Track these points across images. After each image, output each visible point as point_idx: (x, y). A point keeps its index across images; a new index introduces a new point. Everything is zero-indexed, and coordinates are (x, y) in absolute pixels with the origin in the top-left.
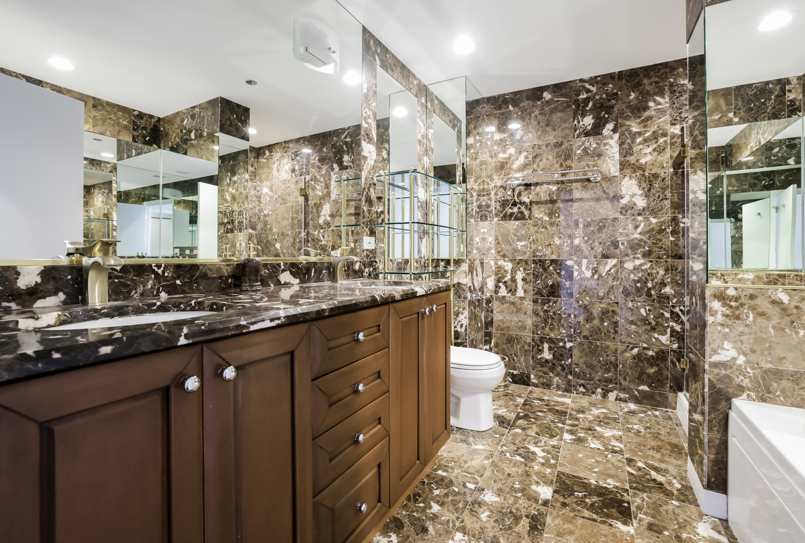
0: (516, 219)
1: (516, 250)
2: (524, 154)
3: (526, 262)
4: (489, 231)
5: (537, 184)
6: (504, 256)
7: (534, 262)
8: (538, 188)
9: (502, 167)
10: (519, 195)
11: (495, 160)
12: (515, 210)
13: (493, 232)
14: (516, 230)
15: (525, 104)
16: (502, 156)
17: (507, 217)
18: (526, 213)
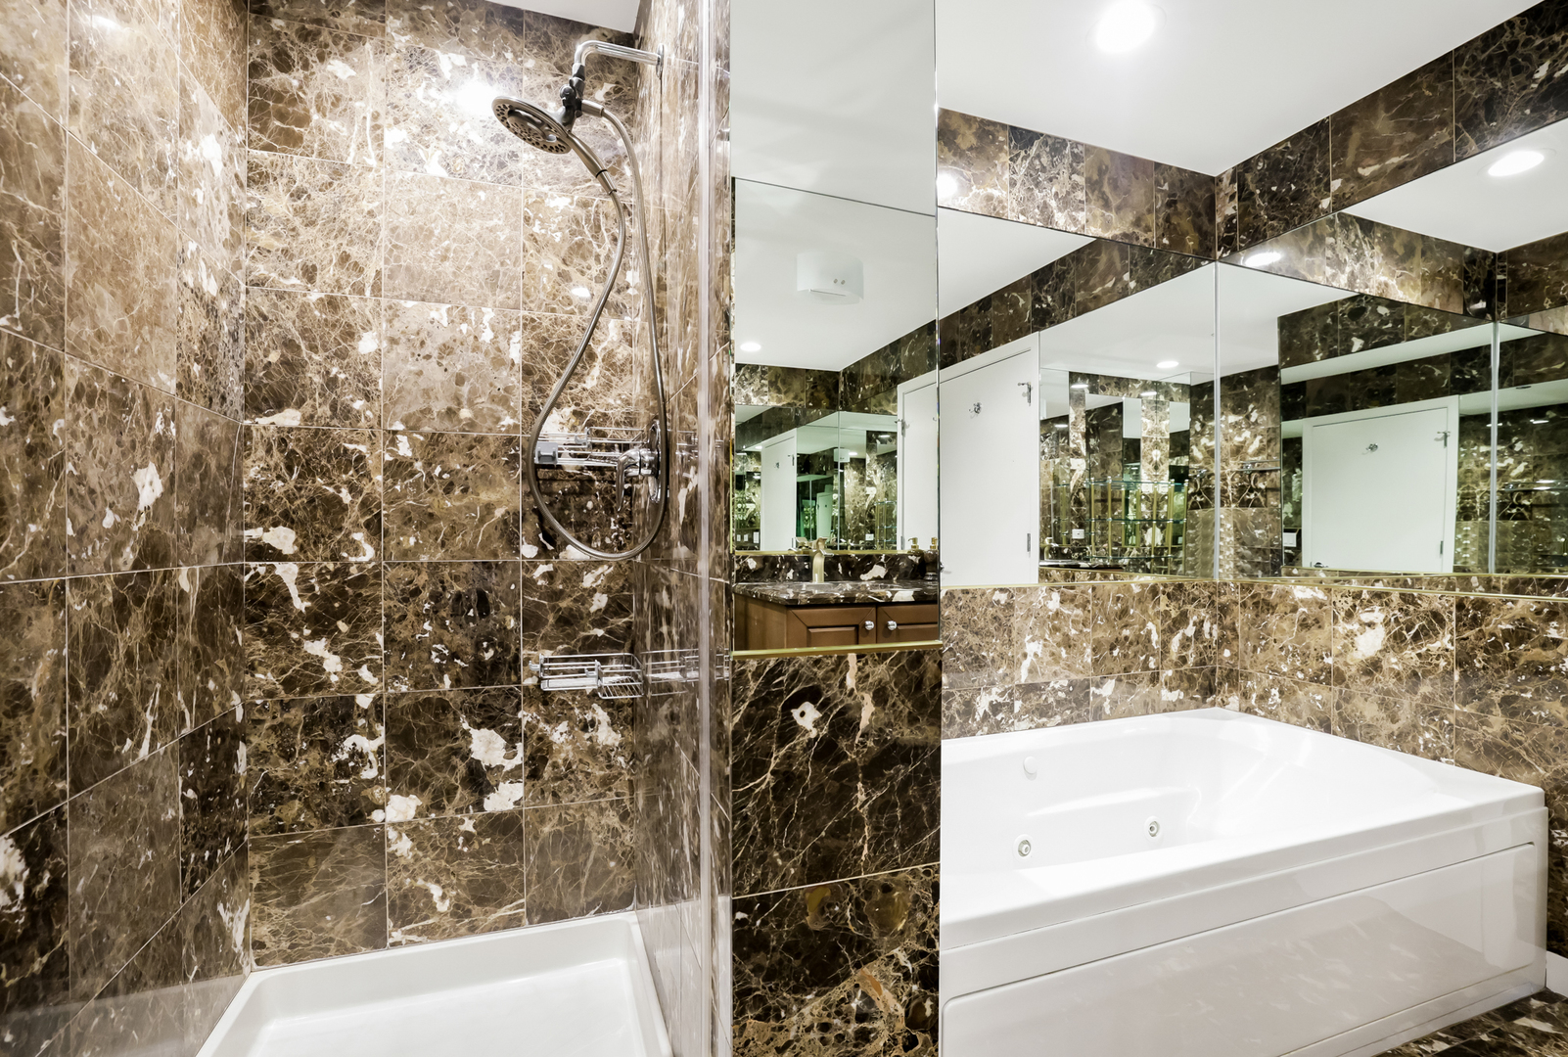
0: (1253, 506)
1: (1254, 539)
2: (1259, 438)
3: (1264, 551)
4: (1226, 518)
5: (1271, 471)
6: (1243, 544)
7: (1272, 551)
8: (1273, 475)
9: (1238, 451)
10: (1255, 481)
11: (1230, 444)
12: (1252, 496)
13: (1231, 519)
14: (1254, 517)
15: (1259, 384)
16: (1238, 440)
17: (1245, 504)
18: (1262, 500)
